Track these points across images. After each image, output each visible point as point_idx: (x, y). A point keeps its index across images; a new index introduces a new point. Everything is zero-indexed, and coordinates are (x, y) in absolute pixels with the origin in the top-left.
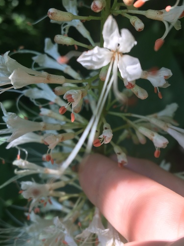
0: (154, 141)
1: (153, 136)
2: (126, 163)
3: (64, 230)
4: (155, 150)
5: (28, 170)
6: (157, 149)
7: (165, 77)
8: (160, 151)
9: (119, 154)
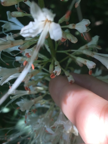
0: (87, 65)
1: (86, 62)
2: (73, 81)
3: (44, 125)
4: (89, 70)
5: (18, 95)
6: (90, 70)
7: (86, 25)
8: (92, 71)
9: (68, 76)
